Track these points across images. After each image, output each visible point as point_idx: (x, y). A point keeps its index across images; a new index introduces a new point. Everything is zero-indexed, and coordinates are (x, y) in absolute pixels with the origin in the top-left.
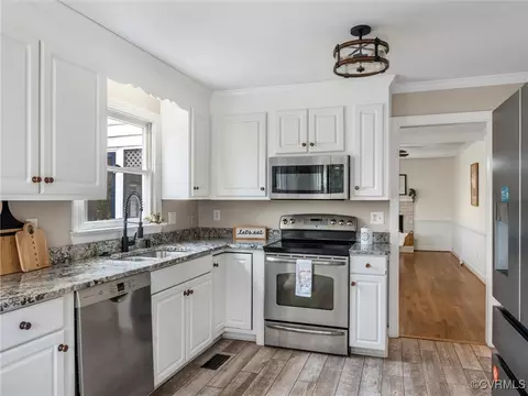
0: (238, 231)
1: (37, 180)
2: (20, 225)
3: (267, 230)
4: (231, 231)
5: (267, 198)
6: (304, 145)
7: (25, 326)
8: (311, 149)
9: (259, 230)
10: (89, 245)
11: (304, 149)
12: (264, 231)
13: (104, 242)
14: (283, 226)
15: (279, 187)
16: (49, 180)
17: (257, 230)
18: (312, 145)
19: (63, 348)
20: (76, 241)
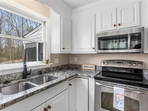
0: (83, 66)
3: (96, 66)
4: (81, 66)
5: (96, 53)
6: (115, 26)
8: (119, 27)
9: (92, 66)
11: (115, 28)
12: (94, 66)
14: (103, 65)
15: (102, 47)
17: (91, 66)
18: (119, 25)
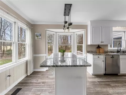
1: (101, 42)
2: (100, 47)
7: (98, 57)
10: (111, 51)
13: (114, 51)
16: (103, 42)
19: (103, 61)
20: (108, 50)
